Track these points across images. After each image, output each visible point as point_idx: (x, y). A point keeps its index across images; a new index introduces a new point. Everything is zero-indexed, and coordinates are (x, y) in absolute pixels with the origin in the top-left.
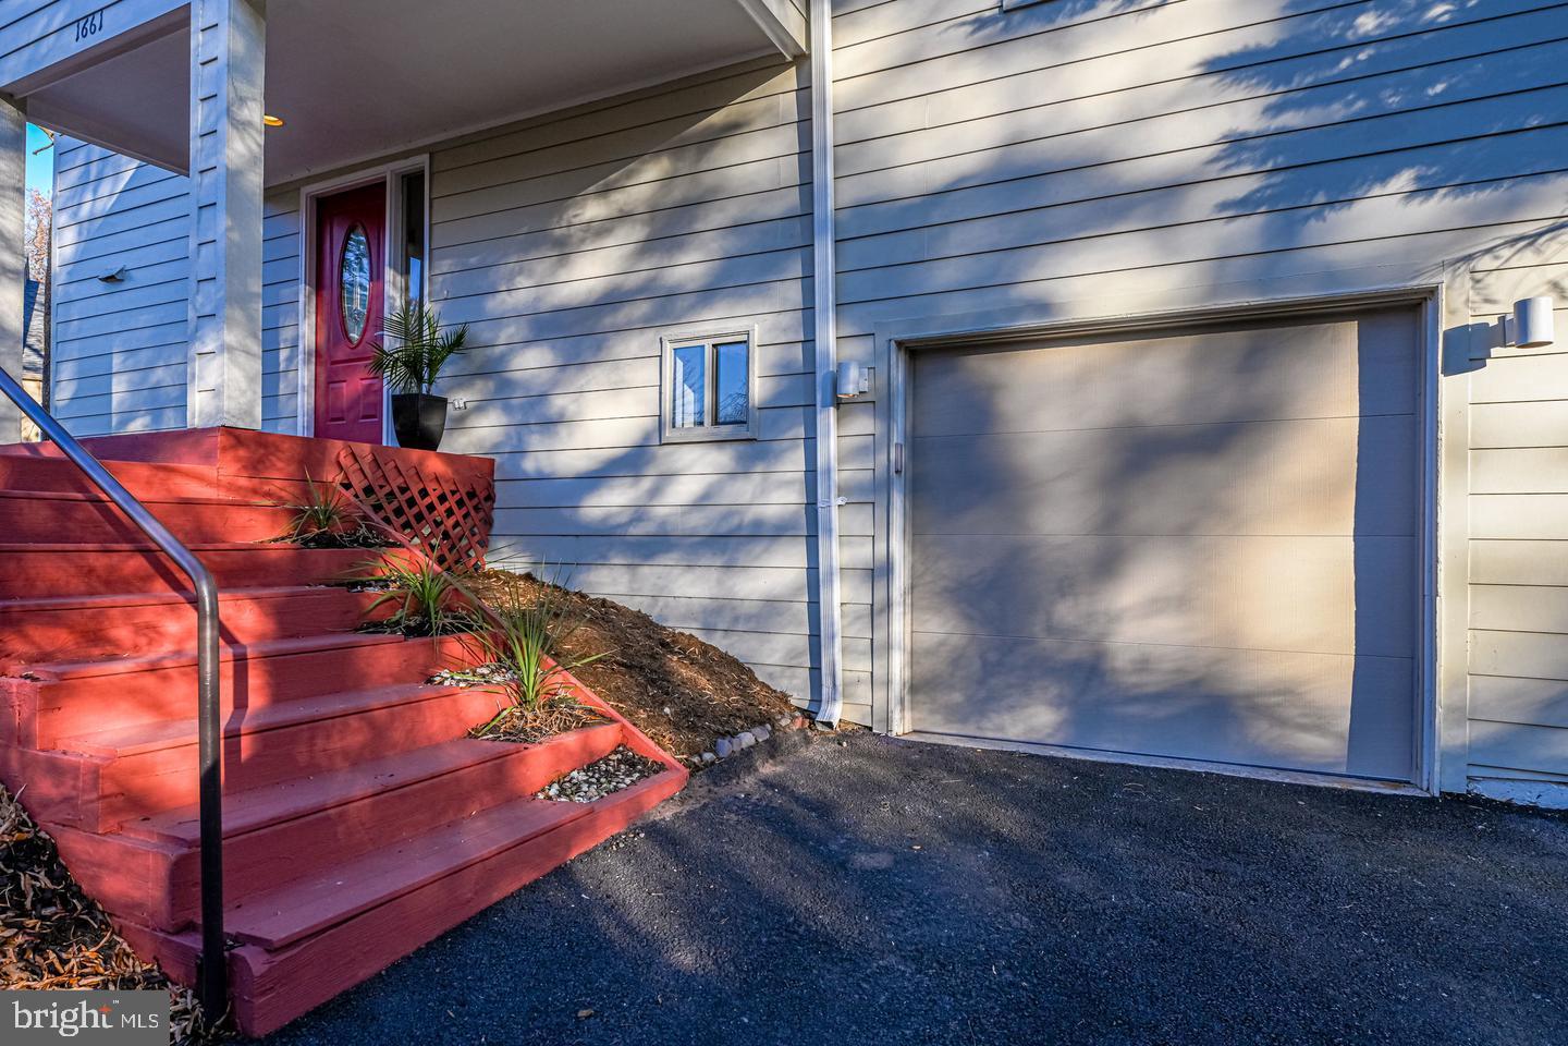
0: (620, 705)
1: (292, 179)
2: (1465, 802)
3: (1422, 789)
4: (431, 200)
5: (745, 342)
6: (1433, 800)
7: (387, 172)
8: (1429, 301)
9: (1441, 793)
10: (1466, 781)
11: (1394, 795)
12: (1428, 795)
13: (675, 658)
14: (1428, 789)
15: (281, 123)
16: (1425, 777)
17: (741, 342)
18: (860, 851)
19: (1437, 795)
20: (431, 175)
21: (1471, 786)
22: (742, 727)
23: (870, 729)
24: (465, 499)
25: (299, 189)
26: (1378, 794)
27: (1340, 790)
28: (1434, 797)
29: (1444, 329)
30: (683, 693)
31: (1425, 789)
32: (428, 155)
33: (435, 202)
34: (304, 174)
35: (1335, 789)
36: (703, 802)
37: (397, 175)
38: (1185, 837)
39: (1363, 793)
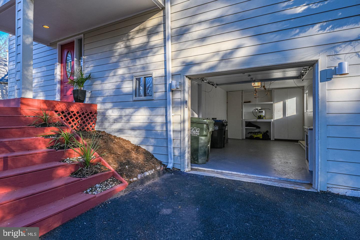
0: (114, 166)
1: (55, 41)
2: (326, 194)
3: (315, 189)
4: (84, 45)
5: (151, 76)
6: (317, 193)
7: (75, 39)
8: (316, 64)
9: (320, 191)
10: (327, 188)
11: (308, 191)
12: (317, 191)
13: (134, 152)
14: (317, 189)
15: (49, 28)
16: (316, 186)
17: (150, 77)
18: (164, 208)
19: (319, 192)
20: (84, 39)
21: (328, 189)
22: (146, 170)
23: (180, 170)
24: (89, 114)
25: (57, 43)
26: (304, 191)
27: (294, 189)
28: (318, 192)
29: (320, 71)
30: (132, 162)
31: (316, 189)
32: (83, 35)
33: (85, 45)
34: (58, 40)
35: (293, 189)
36: (130, 192)
37: (77, 39)
38: (251, 204)
39: (300, 190)
